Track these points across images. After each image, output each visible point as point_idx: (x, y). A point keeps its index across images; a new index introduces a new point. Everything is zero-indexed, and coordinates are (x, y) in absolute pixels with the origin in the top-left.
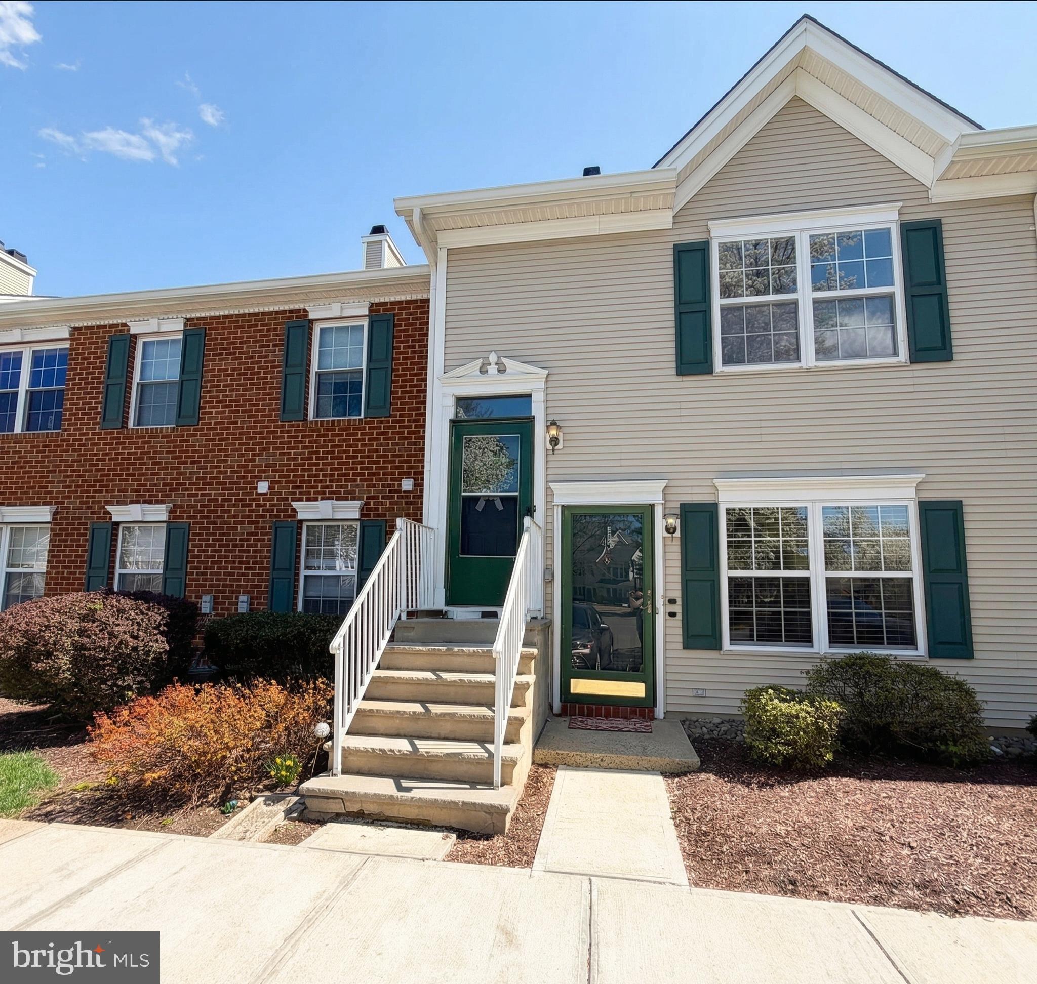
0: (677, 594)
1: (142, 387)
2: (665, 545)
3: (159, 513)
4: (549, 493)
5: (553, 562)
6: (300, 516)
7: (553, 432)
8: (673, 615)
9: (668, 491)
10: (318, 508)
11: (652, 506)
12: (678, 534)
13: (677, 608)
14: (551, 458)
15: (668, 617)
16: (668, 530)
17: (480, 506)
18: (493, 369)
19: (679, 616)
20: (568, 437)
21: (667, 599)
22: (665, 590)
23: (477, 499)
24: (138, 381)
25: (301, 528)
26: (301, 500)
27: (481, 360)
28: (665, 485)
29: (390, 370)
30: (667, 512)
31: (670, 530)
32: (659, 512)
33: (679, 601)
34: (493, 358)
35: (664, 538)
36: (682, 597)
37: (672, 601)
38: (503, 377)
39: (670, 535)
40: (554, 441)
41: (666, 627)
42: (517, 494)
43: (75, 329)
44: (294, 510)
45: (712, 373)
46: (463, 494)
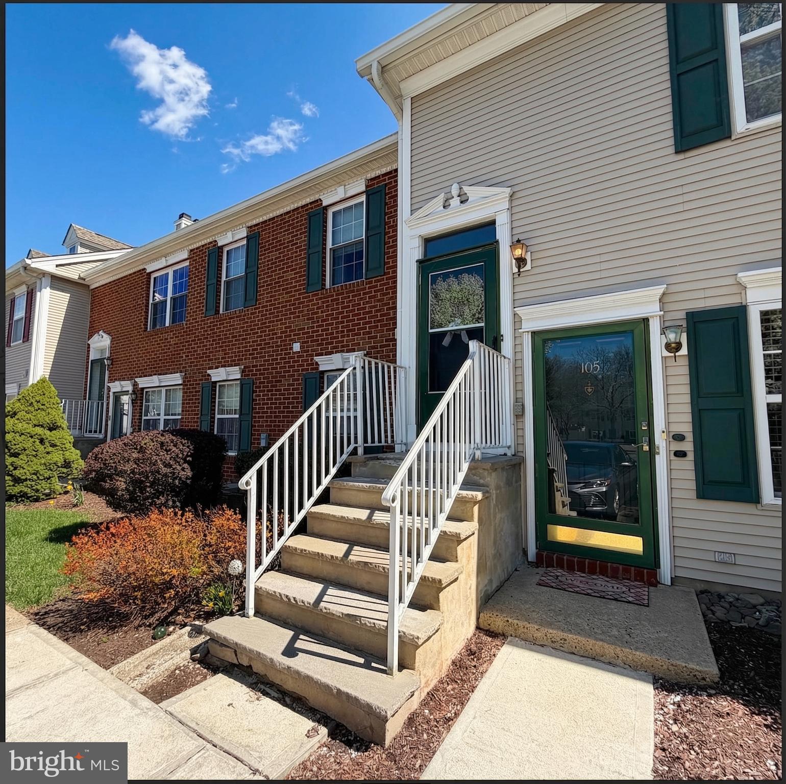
0: (686, 428)
1: (228, 283)
2: (665, 368)
3: (235, 373)
4: (517, 320)
5: (523, 394)
6: (321, 368)
7: (518, 252)
8: (680, 454)
9: (666, 300)
10: (332, 360)
11: (646, 321)
12: (684, 351)
13: (688, 446)
14: (518, 281)
15: (673, 457)
16: (668, 347)
17: (446, 342)
18: (455, 202)
19: (691, 456)
20: (535, 256)
21: (672, 434)
22: (668, 423)
23: (444, 334)
24: (225, 279)
25: (323, 378)
26: (321, 355)
27: (442, 195)
28: (661, 291)
29: (383, 233)
30: (667, 324)
31: (671, 348)
32: (655, 328)
33: (689, 437)
34: (455, 191)
35: (664, 359)
36: (694, 432)
37: (679, 438)
38: (464, 206)
39: (673, 354)
40: (521, 261)
41: (670, 470)
42: (483, 324)
43: (191, 251)
44: (317, 364)
45: (730, 137)
46: (430, 331)
